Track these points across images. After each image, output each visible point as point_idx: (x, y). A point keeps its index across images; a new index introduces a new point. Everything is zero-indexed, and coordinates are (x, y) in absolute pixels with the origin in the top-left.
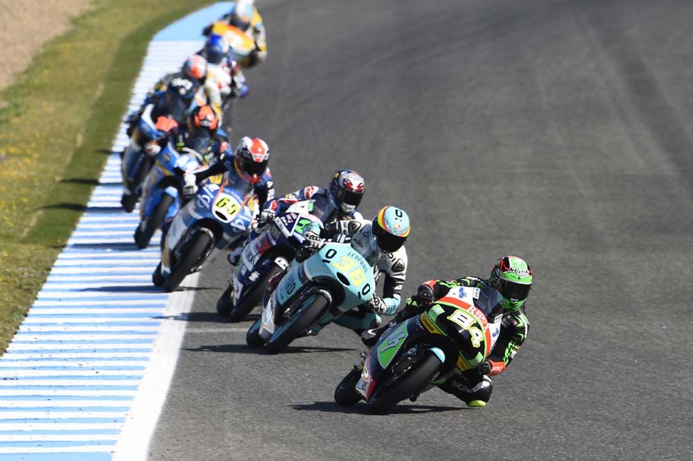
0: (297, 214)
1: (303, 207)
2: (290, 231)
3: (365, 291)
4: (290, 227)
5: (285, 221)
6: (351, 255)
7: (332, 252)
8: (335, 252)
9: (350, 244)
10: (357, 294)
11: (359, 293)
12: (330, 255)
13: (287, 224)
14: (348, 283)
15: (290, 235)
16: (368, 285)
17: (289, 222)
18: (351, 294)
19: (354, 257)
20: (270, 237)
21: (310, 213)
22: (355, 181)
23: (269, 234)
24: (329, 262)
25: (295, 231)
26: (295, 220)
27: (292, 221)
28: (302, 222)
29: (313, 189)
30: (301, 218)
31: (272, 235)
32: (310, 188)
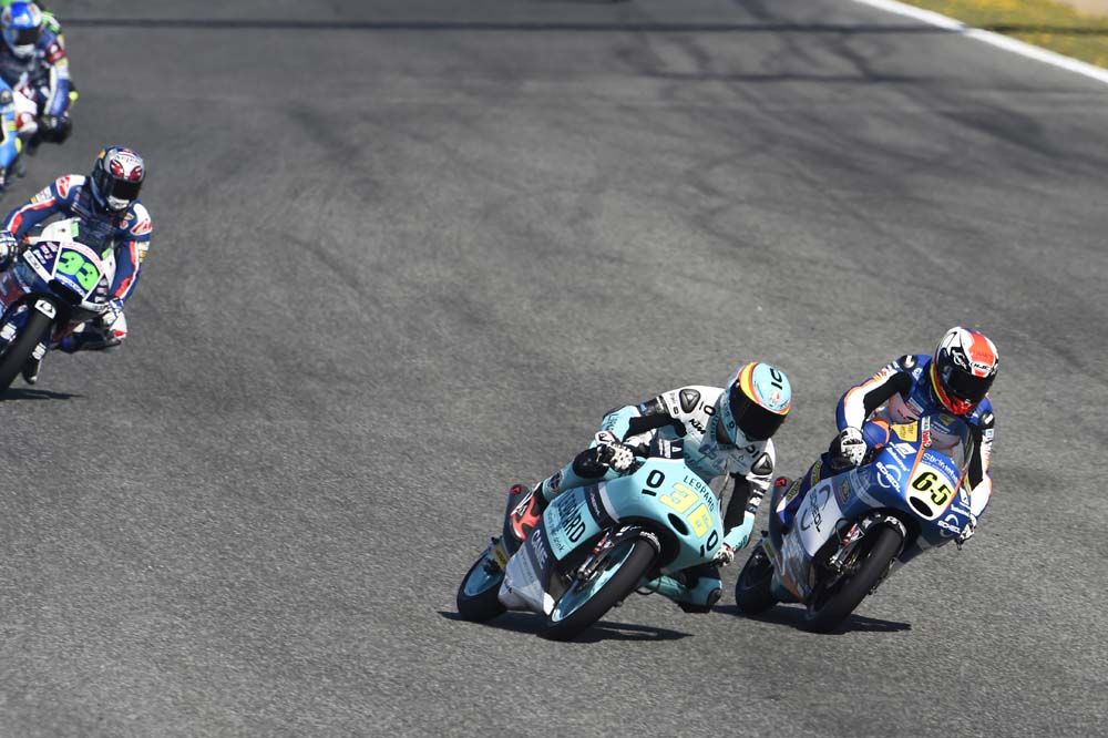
0: (57, 244)
1: (63, 230)
2: (50, 273)
3: (711, 544)
4: (49, 266)
5: (40, 256)
6: (688, 480)
7: (657, 477)
8: (662, 477)
9: (682, 460)
10: (699, 550)
11: (702, 547)
12: (654, 481)
13: (44, 262)
14: (684, 530)
15: (52, 278)
16: (714, 533)
17: (47, 257)
18: (690, 548)
19: (694, 484)
20: (20, 281)
21: (75, 239)
22: (128, 163)
23: (18, 277)
24: (654, 494)
25: (58, 271)
26: (55, 254)
27: (51, 256)
28: (66, 255)
29: (68, 179)
30: (64, 250)
31: (22, 277)
32: (64, 178)
